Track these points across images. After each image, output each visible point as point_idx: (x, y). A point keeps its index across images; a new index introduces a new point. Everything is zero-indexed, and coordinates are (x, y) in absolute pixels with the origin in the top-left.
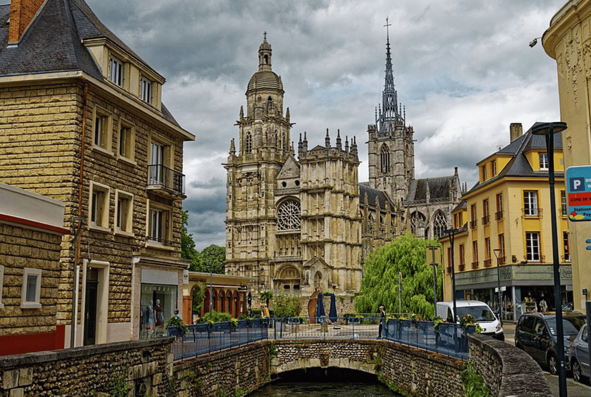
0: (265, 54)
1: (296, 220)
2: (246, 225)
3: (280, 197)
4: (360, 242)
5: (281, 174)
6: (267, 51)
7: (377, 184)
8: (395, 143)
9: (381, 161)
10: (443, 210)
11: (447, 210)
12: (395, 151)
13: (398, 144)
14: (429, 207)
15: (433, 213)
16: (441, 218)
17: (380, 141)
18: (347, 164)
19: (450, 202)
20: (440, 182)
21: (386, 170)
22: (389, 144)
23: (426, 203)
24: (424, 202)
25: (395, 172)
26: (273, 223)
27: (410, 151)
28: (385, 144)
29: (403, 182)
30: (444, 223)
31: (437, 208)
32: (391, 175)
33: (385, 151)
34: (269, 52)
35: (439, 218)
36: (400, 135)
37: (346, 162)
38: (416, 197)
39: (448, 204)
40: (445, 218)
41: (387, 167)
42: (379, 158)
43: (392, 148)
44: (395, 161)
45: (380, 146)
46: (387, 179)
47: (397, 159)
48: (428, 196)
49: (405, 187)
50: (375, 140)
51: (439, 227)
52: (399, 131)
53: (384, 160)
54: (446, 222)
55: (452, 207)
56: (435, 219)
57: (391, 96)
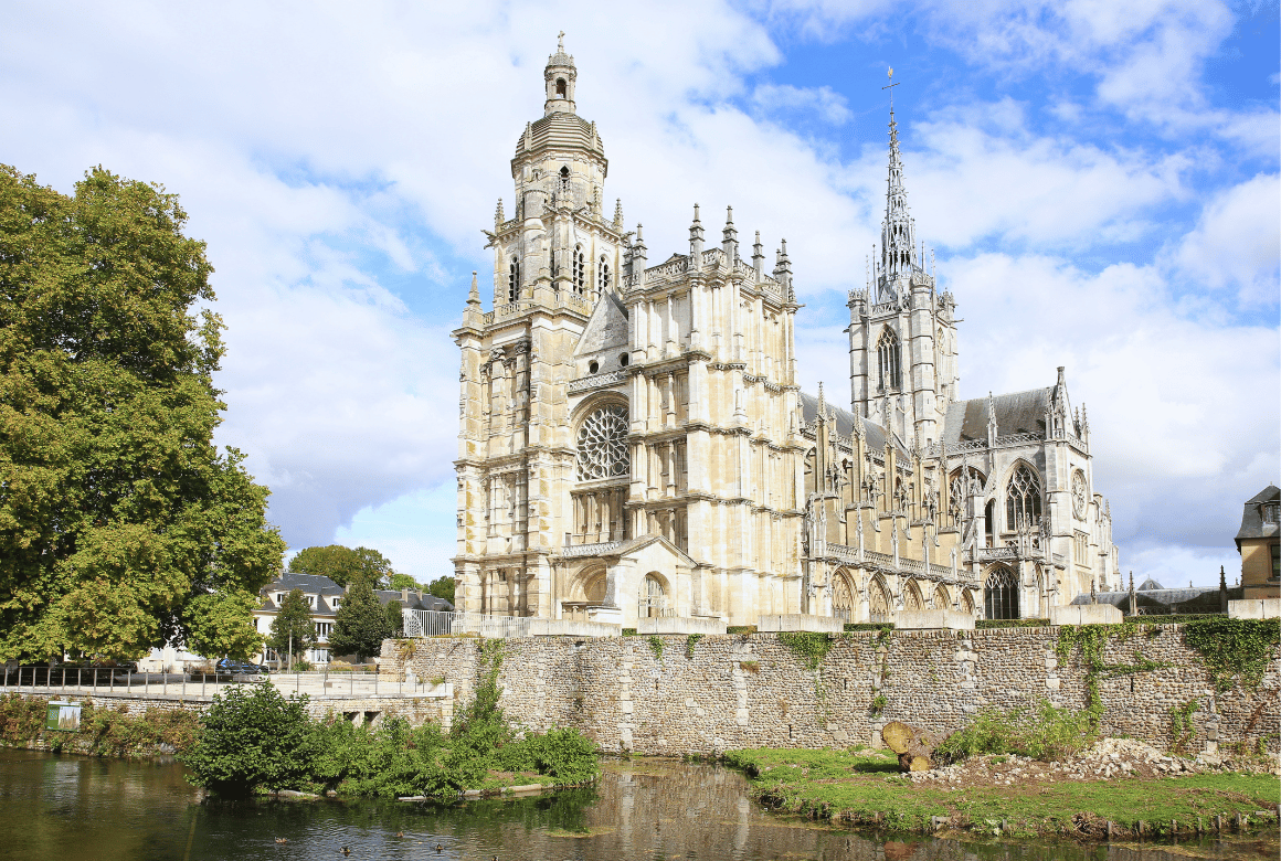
0: (557, 77)
1: (620, 452)
2: (501, 471)
3: (582, 398)
4: (801, 506)
5: (586, 341)
6: (564, 70)
7: (870, 412)
8: (910, 322)
9: (881, 364)
10: (1030, 460)
11: (1041, 457)
12: (911, 339)
13: (919, 323)
14: (996, 455)
15: (1006, 467)
16: (1025, 478)
17: (876, 321)
18: (759, 302)
19: (1048, 439)
20: (1022, 402)
21: (892, 383)
22: (898, 326)
23: (987, 446)
24: (983, 444)
25: (913, 385)
26: (563, 462)
27: (947, 343)
28: (887, 328)
29: (931, 406)
30: (1032, 490)
31: (1016, 454)
32: (904, 391)
33: (888, 341)
34: (568, 71)
35: (1019, 479)
36: (923, 305)
37: (757, 296)
38: (964, 437)
39: (1042, 446)
40: (1035, 478)
41: (892, 375)
42: (873, 358)
43: (905, 335)
44: (912, 361)
45: (876, 331)
46: (893, 399)
47: (916, 356)
48: (992, 430)
49: (935, 416)
50: (864, 321)
51: (1020, 498)
52: (920, 295)
53: (886, 362)
54: (1038, 485)
55: (1053, 451)
56: (1011, 481)
57: (901, 228)
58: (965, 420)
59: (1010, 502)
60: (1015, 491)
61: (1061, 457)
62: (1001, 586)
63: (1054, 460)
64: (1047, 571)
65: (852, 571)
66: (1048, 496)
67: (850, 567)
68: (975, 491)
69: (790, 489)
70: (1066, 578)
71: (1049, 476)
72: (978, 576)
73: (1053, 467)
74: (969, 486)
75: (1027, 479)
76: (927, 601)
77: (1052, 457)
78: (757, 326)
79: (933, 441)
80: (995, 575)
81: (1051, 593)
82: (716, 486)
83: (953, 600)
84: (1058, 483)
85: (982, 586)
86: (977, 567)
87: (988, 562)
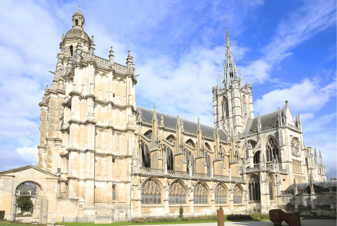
6: (77, 16)
7: (219, 126)
8: (231, 94)
9: (223, 109)
10: (273, 135)
11: (277, 134)
12: (232, 99)
13: (234, 93)
14: (261, 135)
15: (265, 139)
16: (272, 142)
17: (220, 95)
18: (111, 73)
19: (279, 126)
20: (272, 116)
21: (226, 115)
22: (227, 96)
23: (258, 132)
24: (256, 132)
25: (233, 115)
26: (57, 143)
27: (248, 100)
28: (224, 97)
29: (239, 121)
30: (275, 146)
31: (268, 134)
32: (230, 117)
33: (225, 101)
34: (79, 16)
35: (270, 143)
36: (235, 87)
37: (109, 71)
38: (251, 130)
39: (277, 129)
40: (276, 142)
41: (226, 112)
42: (220, 108)
43: (229, 98)
44: (232, 107)
45: (221, 99)
46: (226, 120)
47: (233, 104)
48: (259, 126)
49: (241, 124)
50: (217, 96)
51: (271, 149)
52: (234, 84)
53: (224, 108)
54: (277, 144)
55: (281, 131)
56: (267, 144)
57: (230, 64)
58: (252, 125)
59: (267, 151)
60: (269, 147)
61: (285, 133)
62: (254, 183)
63: (282, 134)
64: (276, 176)
65: (160, 179)
66: (280, 148)
67: (157, 177)
68: (249, 148)
69: (127, 147)
70: (288, 178)
71: (280, 140)
72: (245, 179)
73: (282, 137)
74: (247, 146)
75: (273, 142)
76: (211, 190)
77: (281, 133)
78: (109, 83)
79: (240, 133)
80: (252, 178)
81: (278, 184)
82: (80, 146)
83: (229, 189)
84: (284, 143)
85: (247, 182)
86: (245, 176)
87: (249, 173)
